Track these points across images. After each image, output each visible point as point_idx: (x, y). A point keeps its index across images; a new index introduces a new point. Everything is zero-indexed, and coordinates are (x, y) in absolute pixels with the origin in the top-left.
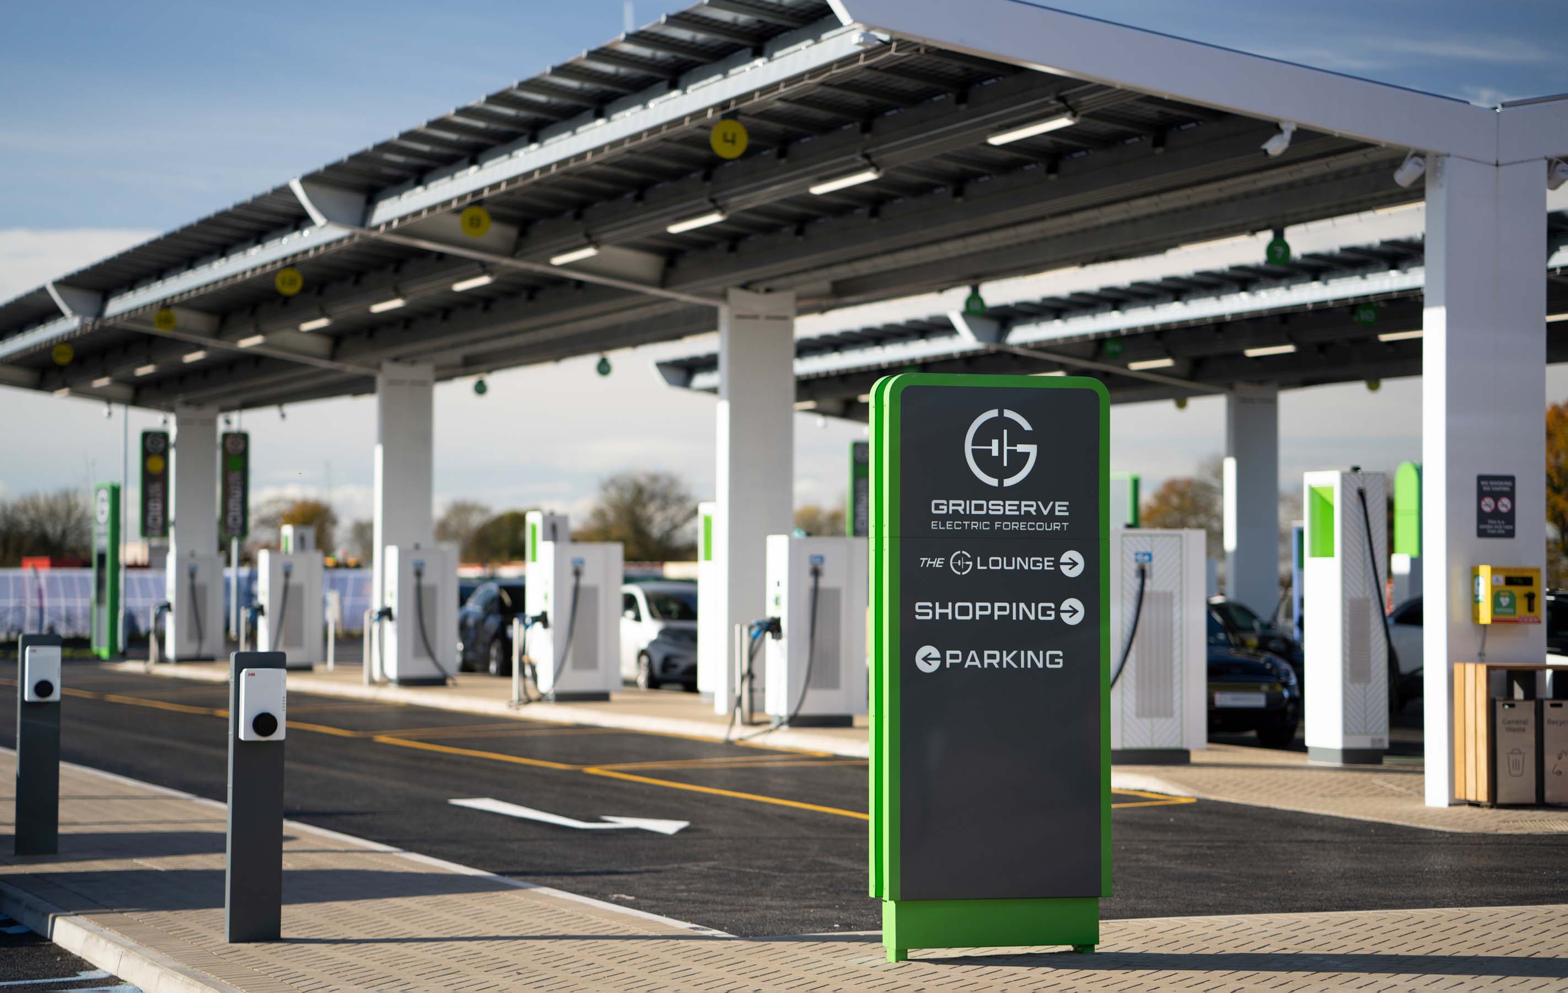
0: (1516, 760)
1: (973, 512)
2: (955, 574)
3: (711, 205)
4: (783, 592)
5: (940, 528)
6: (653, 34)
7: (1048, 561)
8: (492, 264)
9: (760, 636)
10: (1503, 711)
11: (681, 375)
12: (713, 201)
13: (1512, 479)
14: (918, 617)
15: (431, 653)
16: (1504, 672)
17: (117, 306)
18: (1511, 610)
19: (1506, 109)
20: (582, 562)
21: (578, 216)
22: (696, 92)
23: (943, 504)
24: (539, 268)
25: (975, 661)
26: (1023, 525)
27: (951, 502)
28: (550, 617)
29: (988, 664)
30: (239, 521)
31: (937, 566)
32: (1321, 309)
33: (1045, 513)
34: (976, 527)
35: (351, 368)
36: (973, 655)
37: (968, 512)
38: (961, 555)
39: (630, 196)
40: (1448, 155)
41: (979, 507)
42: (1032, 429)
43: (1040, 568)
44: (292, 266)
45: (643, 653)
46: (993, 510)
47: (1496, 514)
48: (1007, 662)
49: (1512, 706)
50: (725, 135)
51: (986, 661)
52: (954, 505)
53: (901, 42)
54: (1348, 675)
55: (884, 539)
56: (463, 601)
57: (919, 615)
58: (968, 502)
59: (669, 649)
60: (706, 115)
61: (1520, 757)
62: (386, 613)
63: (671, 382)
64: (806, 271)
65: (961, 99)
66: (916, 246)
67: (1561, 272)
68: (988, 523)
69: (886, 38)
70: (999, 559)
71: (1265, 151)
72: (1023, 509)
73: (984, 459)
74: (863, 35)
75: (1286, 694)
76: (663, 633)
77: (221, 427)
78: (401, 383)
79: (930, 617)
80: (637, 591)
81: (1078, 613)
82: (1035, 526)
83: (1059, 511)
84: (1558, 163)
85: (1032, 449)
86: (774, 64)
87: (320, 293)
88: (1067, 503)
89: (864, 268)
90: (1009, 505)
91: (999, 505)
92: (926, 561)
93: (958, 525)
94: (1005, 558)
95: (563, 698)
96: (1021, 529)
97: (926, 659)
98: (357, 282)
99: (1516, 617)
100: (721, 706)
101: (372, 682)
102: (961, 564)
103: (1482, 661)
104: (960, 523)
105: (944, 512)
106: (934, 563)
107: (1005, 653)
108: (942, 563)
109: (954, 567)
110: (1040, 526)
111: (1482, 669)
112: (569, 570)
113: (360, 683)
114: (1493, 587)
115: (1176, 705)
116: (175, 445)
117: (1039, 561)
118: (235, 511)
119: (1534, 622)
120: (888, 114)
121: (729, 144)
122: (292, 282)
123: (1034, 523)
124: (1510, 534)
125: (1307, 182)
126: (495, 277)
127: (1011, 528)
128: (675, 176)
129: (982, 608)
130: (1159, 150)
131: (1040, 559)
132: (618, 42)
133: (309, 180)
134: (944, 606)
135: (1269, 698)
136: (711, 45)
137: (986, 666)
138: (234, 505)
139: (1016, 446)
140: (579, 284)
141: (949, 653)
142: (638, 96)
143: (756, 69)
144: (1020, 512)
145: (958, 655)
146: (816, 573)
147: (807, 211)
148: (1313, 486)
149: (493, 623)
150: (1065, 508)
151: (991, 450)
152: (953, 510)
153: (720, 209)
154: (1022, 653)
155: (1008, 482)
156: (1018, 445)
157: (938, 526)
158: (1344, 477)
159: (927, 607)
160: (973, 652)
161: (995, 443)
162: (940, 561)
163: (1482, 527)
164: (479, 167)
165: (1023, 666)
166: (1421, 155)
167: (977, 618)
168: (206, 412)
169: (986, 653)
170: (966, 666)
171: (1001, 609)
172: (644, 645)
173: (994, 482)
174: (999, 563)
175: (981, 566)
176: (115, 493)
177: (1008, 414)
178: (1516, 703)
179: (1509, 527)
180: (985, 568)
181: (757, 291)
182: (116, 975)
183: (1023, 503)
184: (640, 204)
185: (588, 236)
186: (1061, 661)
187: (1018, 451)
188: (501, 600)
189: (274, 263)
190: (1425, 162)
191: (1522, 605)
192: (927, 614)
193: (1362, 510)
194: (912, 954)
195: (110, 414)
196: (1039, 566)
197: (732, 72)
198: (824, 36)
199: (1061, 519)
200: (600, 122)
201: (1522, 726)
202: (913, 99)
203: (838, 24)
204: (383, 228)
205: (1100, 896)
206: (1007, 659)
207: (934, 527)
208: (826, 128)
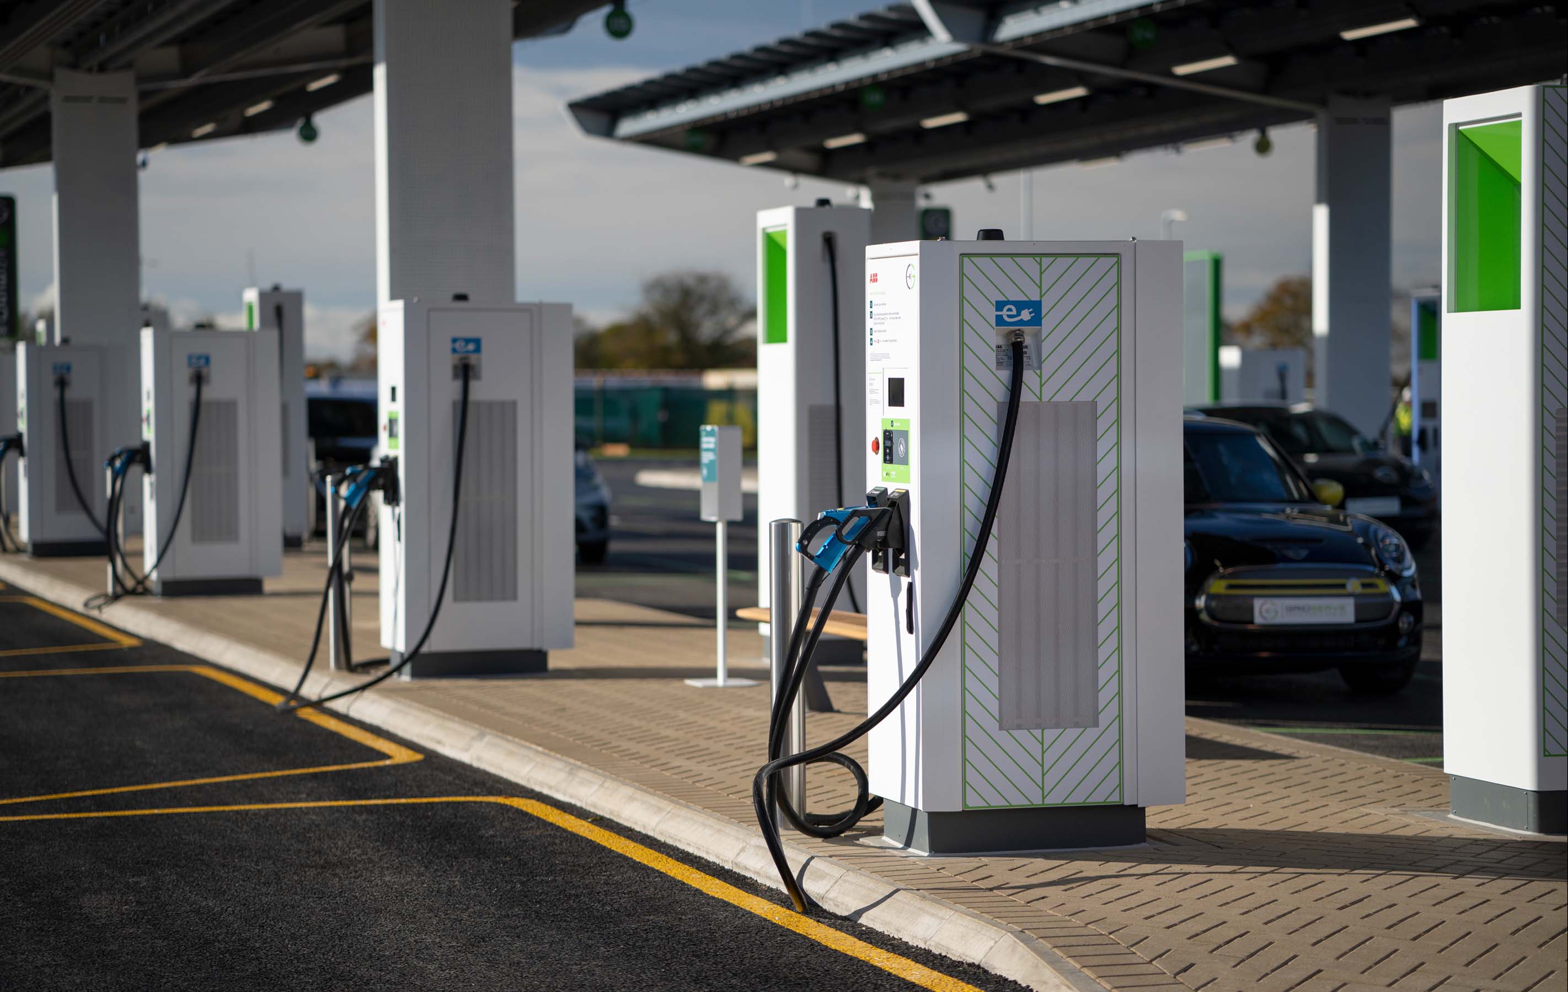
9: (367, 497)
11: (603, 120)
28: (153, 453)
63: (589, 130)
75: (1396, 596)
78: (85, 99)
146: (465, 371)
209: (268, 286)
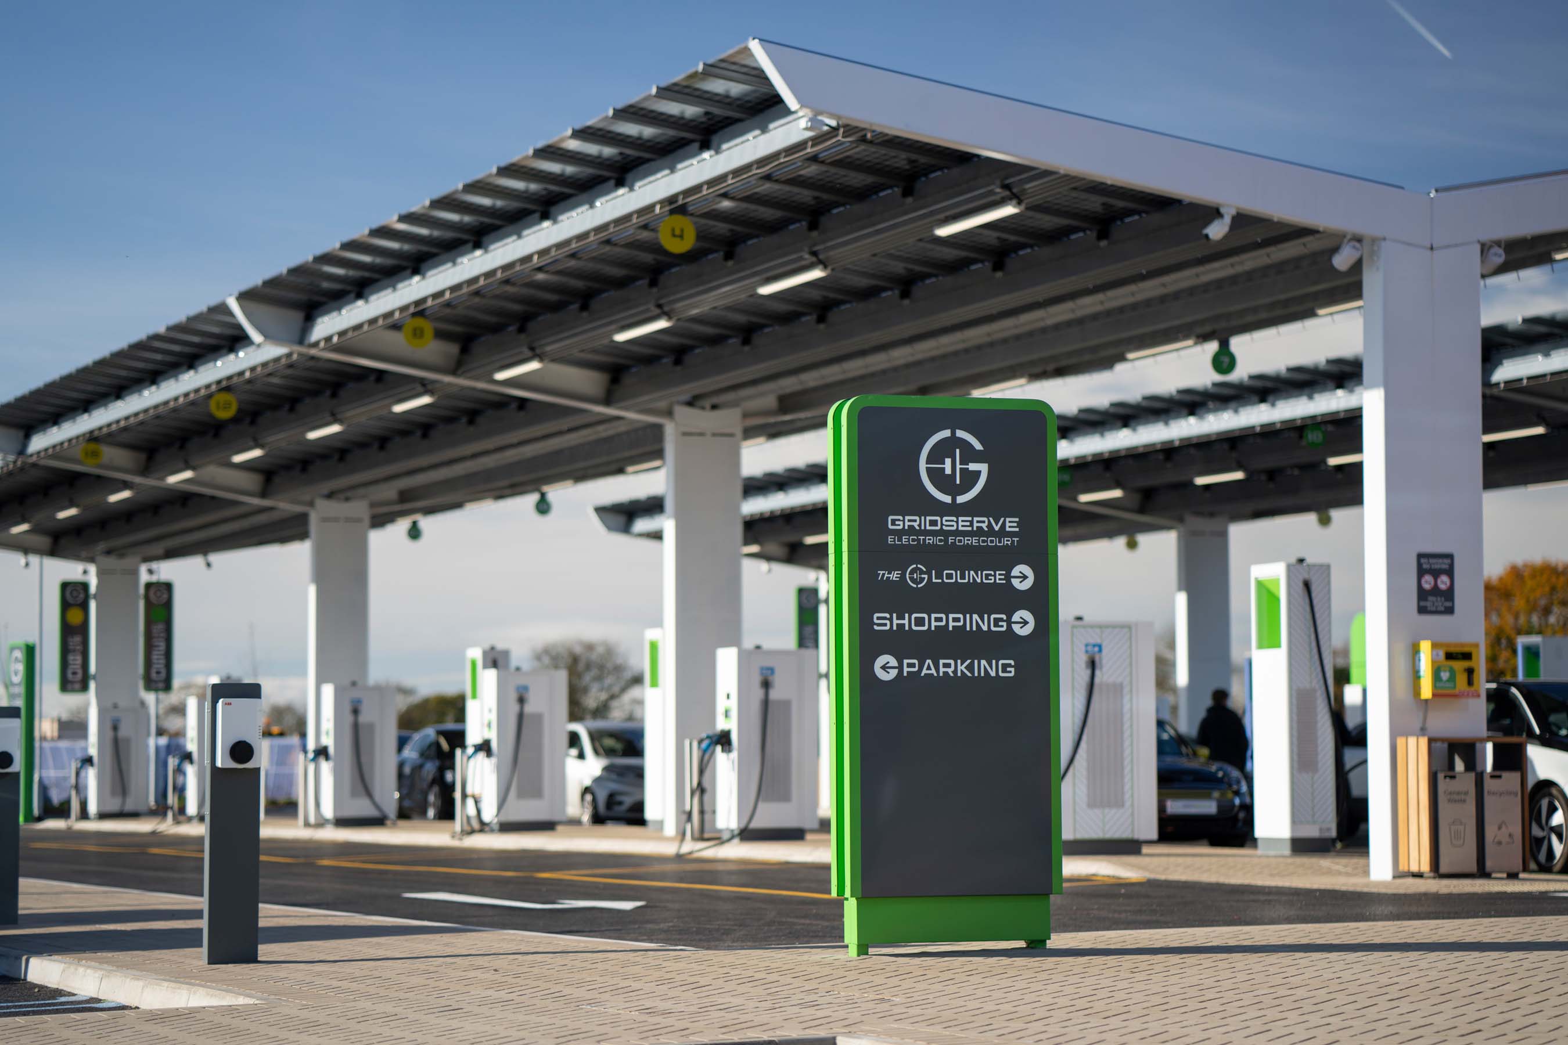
0: (1457, 831)
1: (928, 528)
2: (912, 586)
3: (658, 311)
4: (733, 704)
5: (897, 543)
6: (600, 130)
7: (1000, 575)
8: (434, 382)
9: (712, 748)
10: (1443, 784)
11: (621, 519)
12: (659, 306)
13: (1450, 557)
14: (876, 627)
15: (369, 793)
16: (1446, 745)
17: (39, 443)
18: (1451, 685)
19: (1440, 194)
20: (526, 688)
21: (521, 330)
22: (642, 189)
23: (899, 520)
24: (481, 385)
25: (931, 670)
26: (975, 540)
27: (907, 518)
28: (494, 745)
29: (944, 672)
30: (163, 675)
31: (894, 579)
32: (1269, 433)
33: (997, 528)
34: (931, 542)
35: (284, 505)
36: (929, 663)
37: (923, 528)
38: (917, 568)
39: (575, 307)
40: (1384, 239)
41: (933, 523)
42: (982, 449)
43: (992, 581)
44: (228, 389)
45: (587, 790)
46: (947, 526)
47: (1435, 591)
48: (962, 671)
49: (1453, 777)
50: (673, 230)
51: (942, 670)
52: (909, 521)
53: (848, 128)
54: (1296, 765)
55: (843, 553)
56: (400, 747)
57: (878, 626)
58: (923, 518)
59: (614, 786)
60: (653, 211)
61: (1461, 828)
62: (322, 752)
63: (610, 528)
64: (754, 382)
65: (908, 192)
66: (863, 353)
67: (1504, 387)
68: (943, 538)
69: (833, 123)
70: (953, 572)
71: (1207, 236)
72: (976, 525)
73: (937, 476)
74: (811, 120)
75: (1237, 801)
76: (606, 769)
77: (144, 577)
78: (336, 520)
79: (888, 628)
80: (580, 729)
81: (1029, 624)
82: (987, 541)
83: (1010, 527)
84: (1491, 247)
85: (983, 468)
86: (722, 157)
87: (253, 422)
88: (1017, 520)
89: (811, 379)
90: (962, 521)
91: (953, 521)
92: (884, 574)
93: (913, 540)
94: (958, 572)
95: (507, 827)
96: (974, 544)
97: (884, 668)
98: (292, 409)
99: (1457, 691)
100: (670, 829)
101: (307, 824)
102: (917, 576)
103: (1423, 735)
104: (916, 537)
105: (901, 527)
106: (891, 576)
107: (959, 661)
108: (899, 576)
109: (912, 582)
110: (992, 541)
111: (1424, 742)
112: (513, 696)
113: (296, 826)
114: (1433, 662)
115: (1127, 796)
116: (95, 597)
117: (990, 575)
118: (158, 664)
119: (1473, 696)
120: (835, 211)
121: (678, 239)
122: (227, 406)
123: (986, 539)
124: (1450, 611)
125: (1250, 275)
126: (436, 397)
127: (964, 543)
128: (621, 283)
129: (938, 620)
130: (1103, 243)
131: (992, 573)
132: (563, 140)
133: (245, 297)
134: (901, 617)
135: (1220, 807)
136: (658, 140)
137: (941, 674)
138: (158, 657)
139: (968, 465)
140: (522, 403)
141: (906, 661)
142: (584, 196)
143: (704, 162)
144: (973, 528)
145: (915, 664)
146: (766, 684)
147: (754, 319)
148: (1259, 579)
149: (430, 768)
150: (1015, 524)
151: (944, 468)
152: (908, 526)
153: (668, 315)
154: (976, 662)
155: (961, 499)
156: (970, 464)
157: (894, 541)
158: (1289, 568)
159: (885, 618)
160: (929, 661)
161: (948, 461)
162: (897, 574)
163: (1422, 604)
164: (422, 277)
165: (976, 674)
166: (1358, 239)
167: (933, 628)
168: (127, 562)
169: (942, 662)
170: (922, 675)
171: (955, 620)
172: (588, 782)
173: (947, 499)
174: (953, 577)
175: (936, 579)
176: (30, 652)
177: (960, 434)
178: (1457, 776)
179: (1448, 604)
180: (940, 581)
181: (703, 408)
182: (97, 997)
183: (976, 519)
184: (585, 314)
185: (532, 349)
186: (1012, 670)
187: (970, 469)
188: (438, 745)
189: (208, 386)
190: (1362, 246)
191: (1462, 679)
192: (885, 625)
193: (1307, 600)
194: (871, 951)
195: (27, 565)
196: (991, 579)
197: (679, 166)
198: (772, 126)
199: (1011, 534)
200: (546, 224)
201: (1463, 797)
202: (862, 195)
203: (788, 112)
204: (322, 344)
205: (1052, 894)
206: (962, 668)
207: (891, 541)
208: (773, 228)
209: (487, 646)
